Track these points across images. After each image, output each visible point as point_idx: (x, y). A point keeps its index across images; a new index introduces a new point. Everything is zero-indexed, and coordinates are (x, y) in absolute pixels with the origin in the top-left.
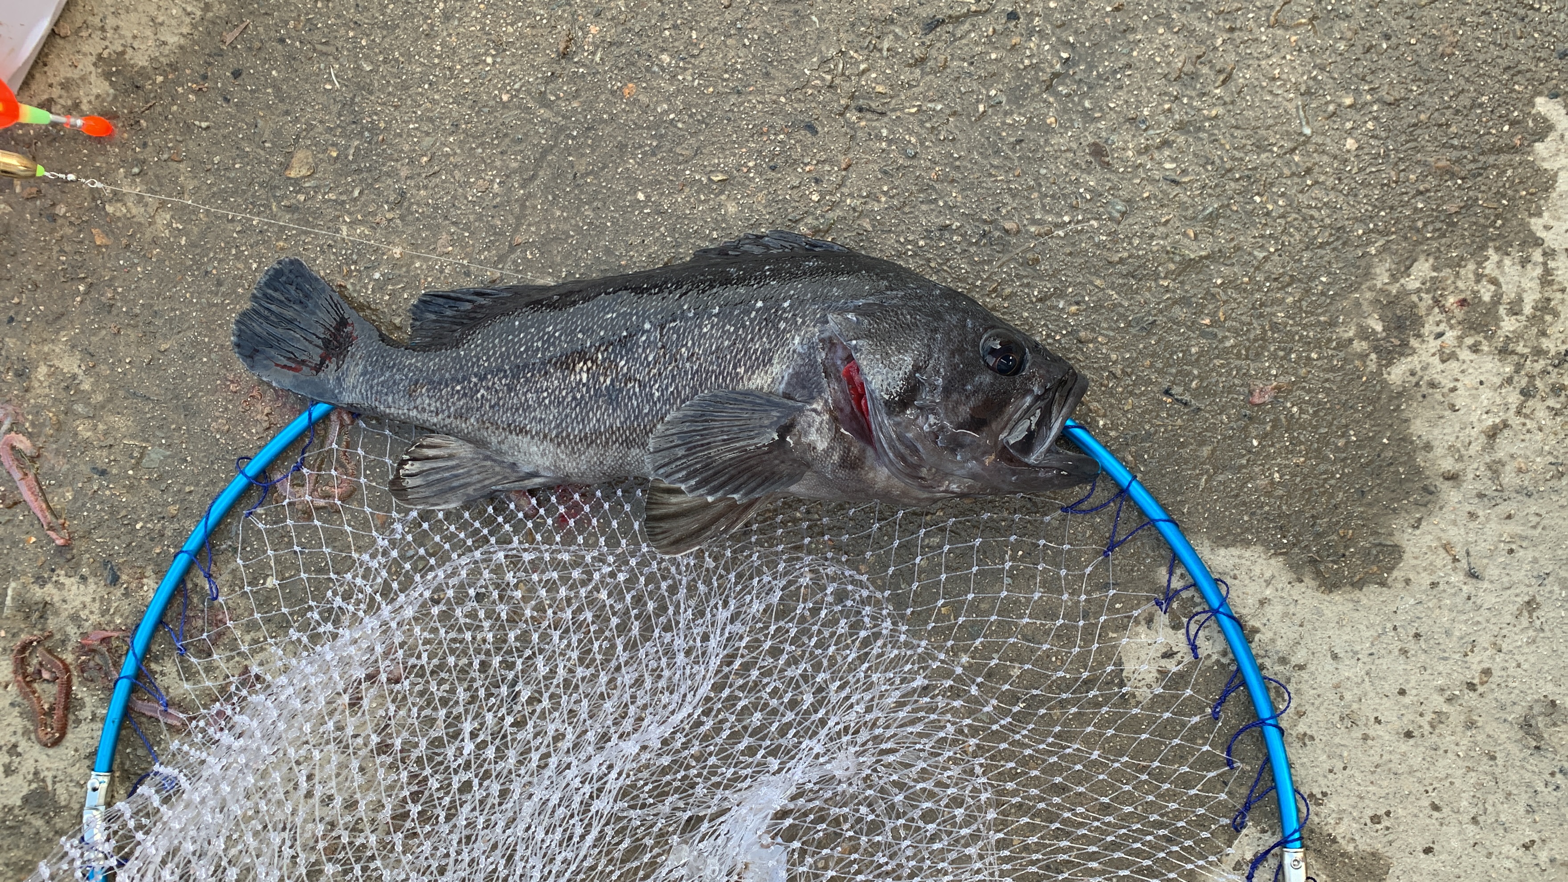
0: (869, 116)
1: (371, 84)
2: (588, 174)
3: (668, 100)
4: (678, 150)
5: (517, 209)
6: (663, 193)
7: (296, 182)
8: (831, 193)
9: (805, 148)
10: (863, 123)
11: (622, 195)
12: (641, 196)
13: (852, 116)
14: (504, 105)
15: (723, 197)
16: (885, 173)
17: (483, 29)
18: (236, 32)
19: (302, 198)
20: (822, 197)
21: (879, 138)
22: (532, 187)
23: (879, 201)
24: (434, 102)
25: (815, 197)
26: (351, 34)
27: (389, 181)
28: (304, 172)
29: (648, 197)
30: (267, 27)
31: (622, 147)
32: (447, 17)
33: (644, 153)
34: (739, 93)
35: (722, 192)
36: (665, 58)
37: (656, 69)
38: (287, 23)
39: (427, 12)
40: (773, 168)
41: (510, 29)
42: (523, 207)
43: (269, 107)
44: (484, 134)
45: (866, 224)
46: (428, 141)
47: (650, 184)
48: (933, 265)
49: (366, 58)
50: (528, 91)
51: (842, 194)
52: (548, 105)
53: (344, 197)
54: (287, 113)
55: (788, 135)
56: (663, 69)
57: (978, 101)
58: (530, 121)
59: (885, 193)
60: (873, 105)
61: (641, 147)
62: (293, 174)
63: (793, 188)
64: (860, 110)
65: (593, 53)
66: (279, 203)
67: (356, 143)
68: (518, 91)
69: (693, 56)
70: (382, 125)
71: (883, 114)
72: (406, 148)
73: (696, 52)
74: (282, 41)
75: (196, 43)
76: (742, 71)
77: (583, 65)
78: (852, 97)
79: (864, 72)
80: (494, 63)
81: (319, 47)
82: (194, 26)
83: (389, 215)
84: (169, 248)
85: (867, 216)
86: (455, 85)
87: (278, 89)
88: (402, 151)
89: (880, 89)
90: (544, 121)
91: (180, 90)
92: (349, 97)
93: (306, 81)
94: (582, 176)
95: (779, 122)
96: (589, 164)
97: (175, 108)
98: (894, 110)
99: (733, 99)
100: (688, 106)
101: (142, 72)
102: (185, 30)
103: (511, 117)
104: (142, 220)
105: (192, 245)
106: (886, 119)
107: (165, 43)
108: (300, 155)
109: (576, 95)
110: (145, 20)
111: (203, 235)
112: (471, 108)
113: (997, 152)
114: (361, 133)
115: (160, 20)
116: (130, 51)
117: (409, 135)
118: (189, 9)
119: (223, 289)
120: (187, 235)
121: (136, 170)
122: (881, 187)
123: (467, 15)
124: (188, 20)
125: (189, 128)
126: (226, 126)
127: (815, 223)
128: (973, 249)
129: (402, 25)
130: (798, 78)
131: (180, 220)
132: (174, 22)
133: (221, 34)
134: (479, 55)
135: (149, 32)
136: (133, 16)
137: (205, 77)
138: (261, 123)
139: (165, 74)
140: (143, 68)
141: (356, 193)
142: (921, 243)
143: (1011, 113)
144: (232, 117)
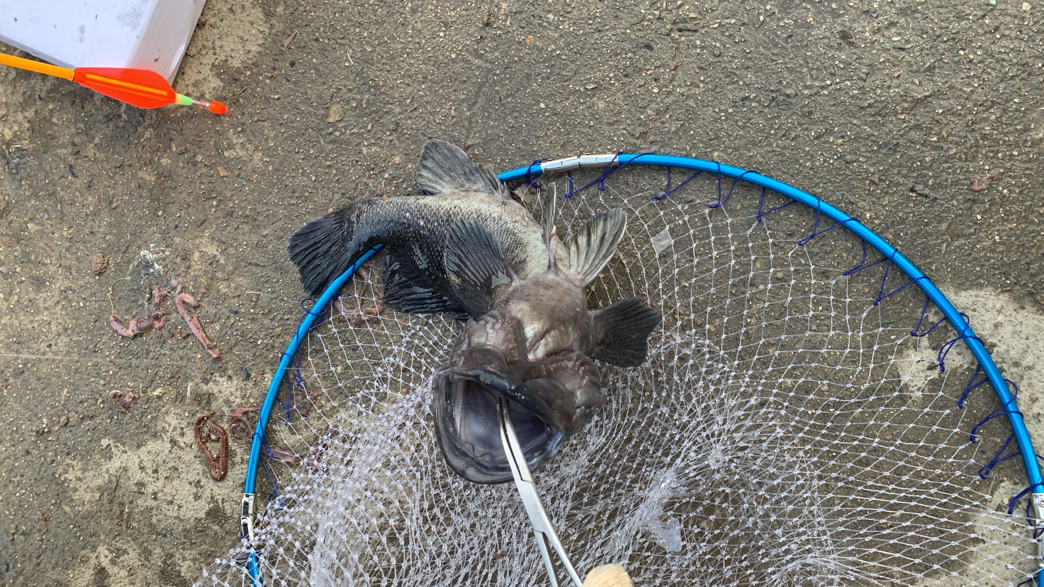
0: (687, 33)
1: (372, 59)
2: (508, 96)
3: (554, 42)
4: (564, 73)
5: (467, 124)
6: (556, 102)
7: (332, 125)
8: (666, 86)
9: (646, 60)
10: (683, 39)
11: (530, 106)
12: (542, 105)
13: (675, 35)
14: (453, 61)
15: (595, 99)
16: (701, 68)
17: (436, 16)
18: (290, 39)
19: (337, 134)
20: (660, 90)
21: (696, 47)
22: (475, 109)
23: (698, 87)
24: (411, 65)
25: (656, 90)
26: (357, 30)
27: (388, 117)
28: (337, 118)
29: (547, 105)
30: (308, 34)
31: (528, 76)
32: (414, 11)
33: (543, 78)
34: (600, 31)
35: (594, 96)
36: (551, 16)
37: (545, 24)
38: (319, 29)
39: (401, 10)
40: (626, 76)
41: (453, 13)
42: (470, 122)
43: (313, 81)
44: (442, 81)
45: (691, 103)
46: (409, 89)
47: (548, 97)
48: (739, 124)
49: (368, 43)
50: (467, 51)
51: (674, 86)
52: (480, 57)
53: (363, 130)
54: (324, 84)
55: (634, 52)
56: (550, 24)
57: (759, 14)
58: (470, 69)
59: (702, 82)
60: (689, 26)
61: (539, 74)
62: (331, 120)
63: (640, 86)
64: (680, 30)
65: (505, 21)
66: (324, 138)
67: (367, 96)
68: (461, 51)
69: (568, 13)
70: (381, 83)
71: (696, 31)
72: (397, 95)
73: (569, 10)
74: (317, 40)
75: (267, 48)
76: (601, 17)
77: (500, 29)
78: (674, 23)
79: (680, 6)
80: (445, 35)
81: (339, 41)
82: (265, 39)
83: (391, 138)
84: (262, 174)
85: (691, 98)
86: (423, 52)
87: (317, 70)
88: (394, 98)
89: (692, 15)
90: (479, 67)
91: (261, 78)
92: (359, 68)
93: (333, 62)
94: (505, 98)
95: (627, 45)
96: (508, 90)
97: (258, 89)
98: (703, 27)
99: (596, 35)
100: (568, 44)
101: (238, 71)
102: (260, 42)
103: (457, 68)
104: (245, 159)
105: (276, 170)
106: (698, 34)
107: (249, 51)
108: (334, 108)
109: (497, 48)
110: (237, 40)
111: (281, 163)
112: (433, 65)
113: (776, 45)
114: (369, 90)
115: (246, 38)
116: (230, 59)
117: (398, 87)
118: (262, 29)
119: (296, 194)
120: (273, 164)
121: (239, 129)
122: (699, 78)
123: (426, 9)
124: (261, 36)
125: (267, 100)
126: (289, 96)
127: (657, 107)
128: (766, 110)
129: (388, 21)
130: (637, 16)
131: (268, 156)
132: (253, 38)
133: (281, 41)
134: (435, 32)
135: (240, 47)
136: (230, 39)
137: (274, 69)
138: (309, 91)
139: (251, 69)
140: (238, 68)
141: (369, 127)
142: (730, 111)
143: (782, 19)
144: (292, 90)
